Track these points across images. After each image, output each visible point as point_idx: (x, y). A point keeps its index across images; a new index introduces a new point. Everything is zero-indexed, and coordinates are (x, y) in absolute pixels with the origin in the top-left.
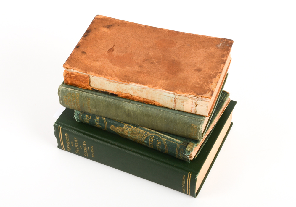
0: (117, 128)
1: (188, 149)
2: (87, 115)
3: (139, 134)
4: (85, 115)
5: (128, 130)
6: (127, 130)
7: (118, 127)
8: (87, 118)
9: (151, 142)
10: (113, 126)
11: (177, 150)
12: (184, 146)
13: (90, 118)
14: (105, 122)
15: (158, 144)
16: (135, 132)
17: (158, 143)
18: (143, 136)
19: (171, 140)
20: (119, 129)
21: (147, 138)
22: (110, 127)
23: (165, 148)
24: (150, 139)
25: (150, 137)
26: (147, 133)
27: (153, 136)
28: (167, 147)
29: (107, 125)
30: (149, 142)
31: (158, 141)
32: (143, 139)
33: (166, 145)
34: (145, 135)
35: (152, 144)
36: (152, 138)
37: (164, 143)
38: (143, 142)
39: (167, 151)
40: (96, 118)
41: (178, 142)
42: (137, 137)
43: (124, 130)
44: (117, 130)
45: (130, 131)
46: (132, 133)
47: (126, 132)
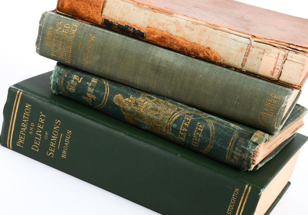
0: (127, 99)
1: (253, 139)
2: (77, 75)
3: (165, 110)
4: (73, 75)
5: (146, 102)
6: (144, 102)
7: (130, 97)
8: (75, 80)
9: (186, 126)
10: (119, 95)
11: (233, 141)
12: (246, 135)
13: (80, 81)
14: (106, 88)
15: (198, 130)
16: (158, 107)
17: (199, 127)
18: (173, 114)
19: (223, 124)
20: (130, 101)
21: (179, 118)
22: (113, 98)
23: (210, 137)
24: (185, 121)
25: (185, 116)
26: (181, 110)
27: (191, 115)
28: (214, 136)
29: (108, 93)
30: (182, 125)
31: (198, 123)
32: (172, 120)
33: (213, 132)
34: (178, 113)
35: (186, 130)
36: (189, 118)
37: (211, 127)
38: (168, 127)
39: (211, 146)
40: (92, 81)
41: (236, 128)
42: (161, 116)
43: (139, 103)
44: (125, 104)
45: (150, 105)
46: (153, 109)
47: (142, 107)
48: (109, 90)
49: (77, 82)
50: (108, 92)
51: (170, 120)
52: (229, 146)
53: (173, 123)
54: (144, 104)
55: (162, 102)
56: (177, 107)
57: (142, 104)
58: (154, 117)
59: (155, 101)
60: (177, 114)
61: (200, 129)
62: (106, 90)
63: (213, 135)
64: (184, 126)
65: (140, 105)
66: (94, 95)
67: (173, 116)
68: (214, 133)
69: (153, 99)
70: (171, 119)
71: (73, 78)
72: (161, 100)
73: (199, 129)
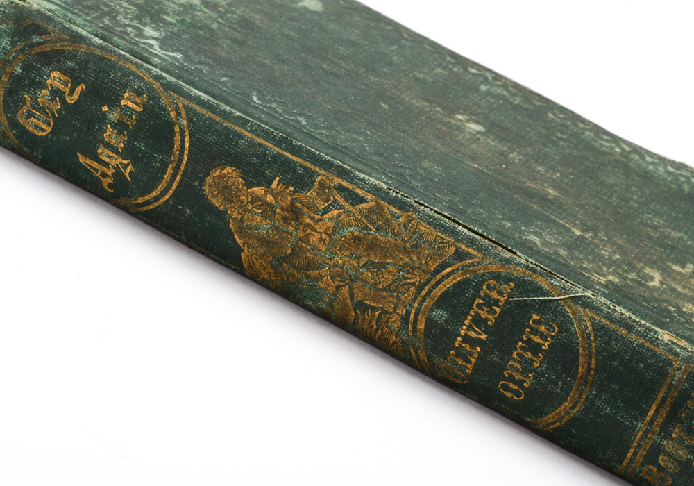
0: (258, 190)
2: (62, 70)
3: (407, 252)
4: (46, 70)
5: (335, 212)
6: (326, 211)
8: (55, 93)
9: (486, 320)
10: (228, 170)
11: (663, 400)
13: (76, 96)
14: (177, 138)
15: (530, 341)
16: (381, 237)
17: (535, 332)
18: (437, 271)
19: (629, 328)
20: (269, 198)
21: (461, 287)
22: (202, 181)
23: (573, 375)
24: (481, 301)
25: (483, 282)
26: (474, 257)
27: (507, 284)
28: (592, 372)
29: (186, 157)
30: (469, 318)
31: (535, 317)
32: (430, 291)
33: (590, 358)
34: (456, 266)
35: (483, 337)
36: (500, 293)
37: (583, 337)
38: (412, 316)
39: (573, 408)
40: (123, 103)
41: (678, 350)
42: (390, 272)
43: (305, 209)
44: (250, 207)
45: (350, 226)
46: (360, 239)
47: (317, 227)
48: (187, 145)
49: (63, 101)
50: (186, 152)
51: (424, 293)
52: (648, 417)
53: (436, 304)
54: (326, 216)
55: (398, 218)
56: (454, 243)
57: (317, 217)
58: (363, 273)
59: (371, 210)
60: (452, 273)
61: (541, 341)
62: (177, 143)
63: (589, 369)
64: (478, 321)
65: (308, 221)
66: (124, 159)
67: (438, 277)
68: (593, 361)
69: (363, 200)
70: (427, 288)
71: (49, 82)
72: (393, 209)
73: (537, 339)
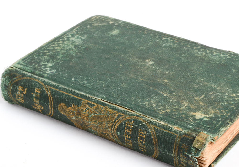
0: (70, 108)
1: (195, 144)
2: (21, 85)
3: (106, 118)
4: (17, 86)
5: (88, 111)
6: (85, 111)
7: (72, 106)
8: (21, 92)
9: (129, 133)
10: (62, 104)
11: (175, 147)
12: (188, 139)
13: (25, 92)
14: (49, 98)
15: (140, 137)
16: (99, 115)
17: (141, 134)
18: (114, 122)
19: (164, 128)
20: (73, 110)
21: (121, 125)
22: (57, 108)
23: (152, 144)
24: (126, 128)
25: (126, 123)
26: (122, 116)
27: (132, 121)
28: (157, 143)
29: (52, 102)
30: (125, 133)
31: (140, 130)
32: (114, 128)
33: (155, 139)
34: (119, 119)
35: (130, 137)
36: (130, 125)
37: (152, 133)
39: (157, 152)
40: (35, 91)
41: (178, 132)
42: (104, 124)
43: (81, 111)
45: (92, 114)
46: (95, 117)
47: (85, 115)
48: (52, 99)
49: (23, 94)
50: (52, 101)
51: (113, 128)
52: (174, 153)
53: (116, 131)
54: (86, 112)
55: (103, 109)
56: (117, 113)
57: (84, 113)
58: (98, 125)
59: (96, 108)
60: (118, 121)
61: (143, 136)
62: (50, 99)
63: (156, 142)
64: (127, 133)
65: (82, 114)
66: (40, 105)
67: (115, 123)
68: (156, 140)
69: (94, 106)
70: (113, 127)
71: (19, 89)
72: (102, 106)
73: (142, 136)
